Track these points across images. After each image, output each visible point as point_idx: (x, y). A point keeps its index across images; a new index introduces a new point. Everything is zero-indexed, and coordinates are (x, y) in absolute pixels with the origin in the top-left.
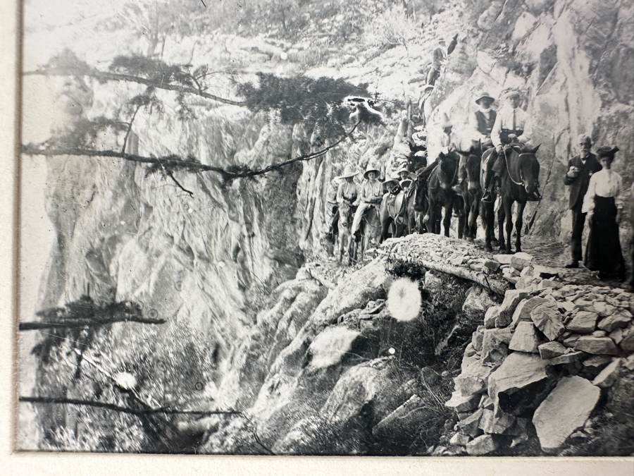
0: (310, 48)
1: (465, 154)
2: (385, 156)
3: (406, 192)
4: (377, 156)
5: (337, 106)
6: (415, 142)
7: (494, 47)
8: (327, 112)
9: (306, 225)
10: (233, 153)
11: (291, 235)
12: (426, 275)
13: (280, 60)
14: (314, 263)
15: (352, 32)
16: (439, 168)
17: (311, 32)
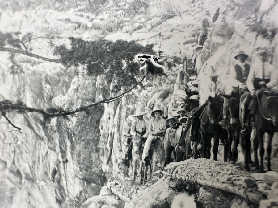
0: (109, 19)
1: (228, 97)
2: (167, 100)
3: (184, 127)
4: (161, 99)
5: (130, 62)
6: (190, 88)
7: (246, 17)
8: (122, 66)
9: (107, 153)
10: (51, 98)
11: (95, 161)
12: (200, 190)
13: (87, 28)
14: (114, 183)
15: (140, 7)
16: (208, 108)
17: (110, 7)
